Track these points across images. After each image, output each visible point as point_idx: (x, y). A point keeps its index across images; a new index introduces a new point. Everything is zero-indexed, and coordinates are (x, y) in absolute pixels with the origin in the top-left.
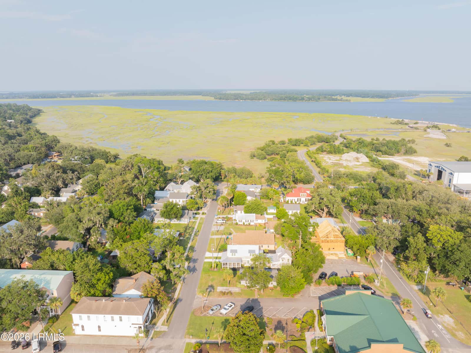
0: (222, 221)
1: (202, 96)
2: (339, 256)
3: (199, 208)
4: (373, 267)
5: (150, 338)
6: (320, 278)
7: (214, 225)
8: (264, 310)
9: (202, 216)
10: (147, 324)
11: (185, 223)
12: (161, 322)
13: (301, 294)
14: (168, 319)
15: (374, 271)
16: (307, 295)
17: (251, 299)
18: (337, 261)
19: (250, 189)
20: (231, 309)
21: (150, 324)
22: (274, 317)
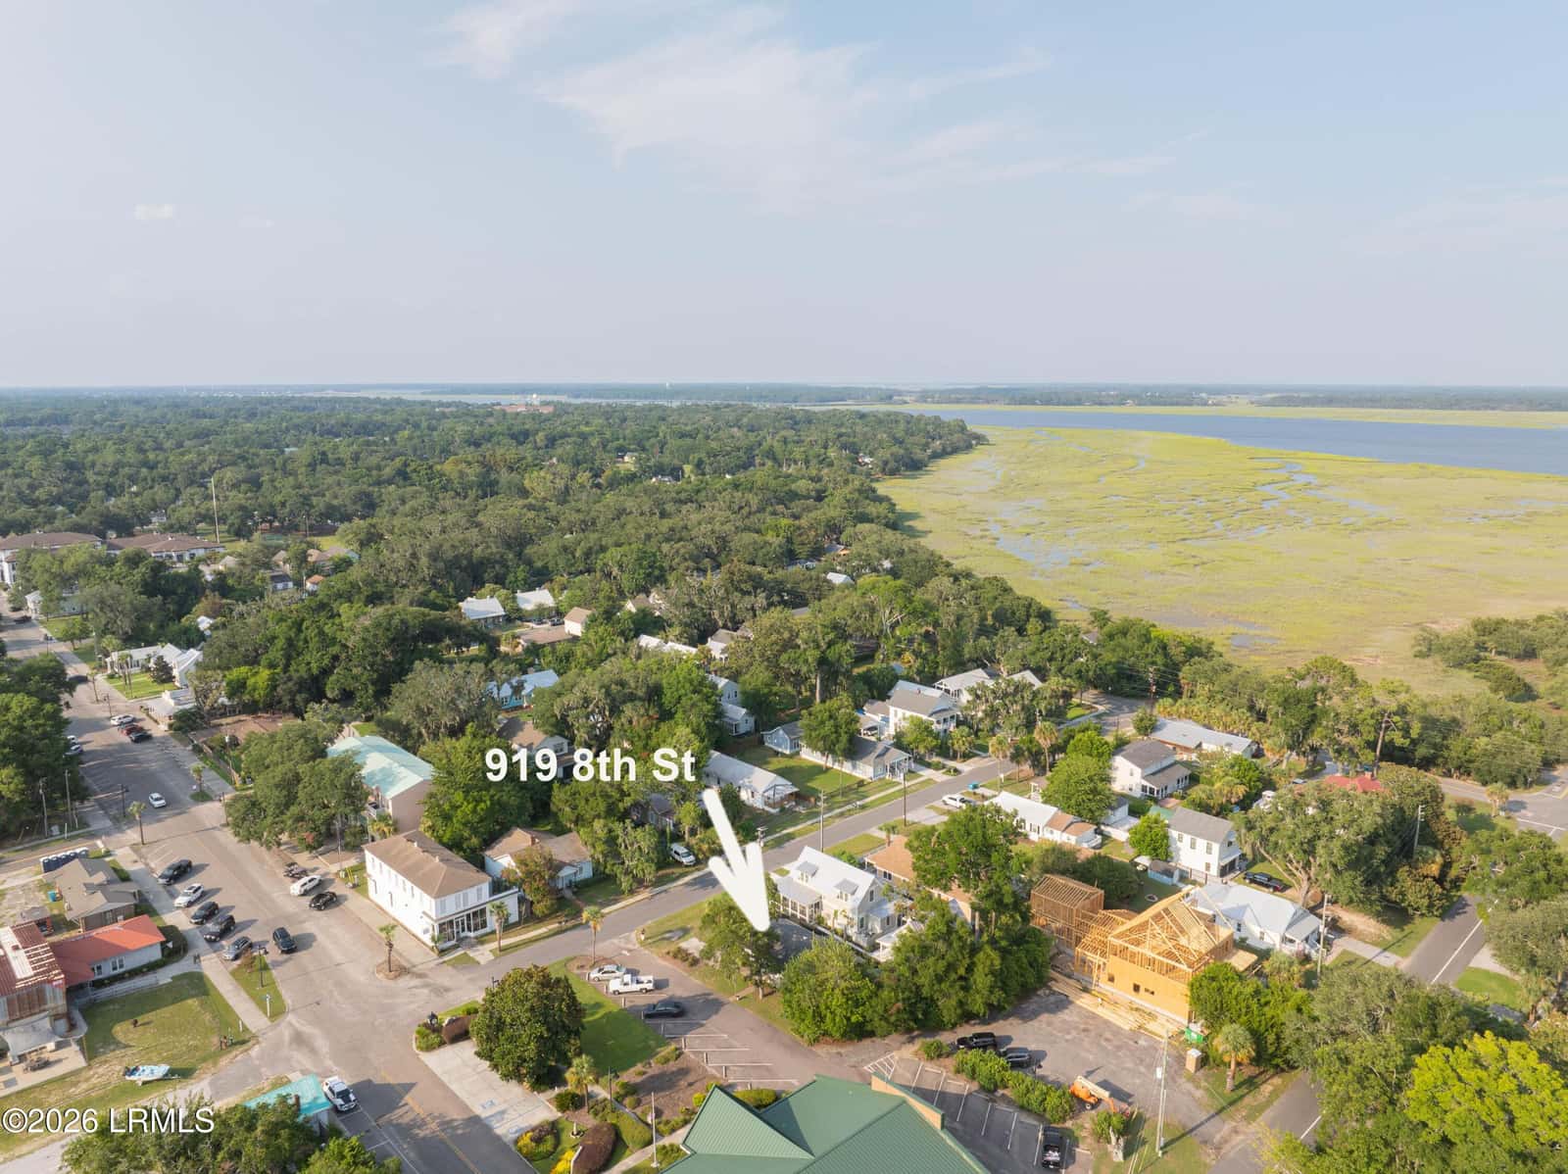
2: (1152, 1026)
3: (955, 752)
4: (1219, 1112)
5: (441, 961)
6: (962, 1041)
7: (931, 807)
8: (701, 1030)
9: (939, 776)
10: (472, 934)
11: (865, 777)
12: (494, 945)
13: (843, 1051)
14: (516, 946)
15: (1195, 1124)
16: (853, 1060)
17: (711, 997)
18: (1117, 1031)
19: (1205, 746)
20: (638, 987)
21: (476, 938)
22: (692, 1056)
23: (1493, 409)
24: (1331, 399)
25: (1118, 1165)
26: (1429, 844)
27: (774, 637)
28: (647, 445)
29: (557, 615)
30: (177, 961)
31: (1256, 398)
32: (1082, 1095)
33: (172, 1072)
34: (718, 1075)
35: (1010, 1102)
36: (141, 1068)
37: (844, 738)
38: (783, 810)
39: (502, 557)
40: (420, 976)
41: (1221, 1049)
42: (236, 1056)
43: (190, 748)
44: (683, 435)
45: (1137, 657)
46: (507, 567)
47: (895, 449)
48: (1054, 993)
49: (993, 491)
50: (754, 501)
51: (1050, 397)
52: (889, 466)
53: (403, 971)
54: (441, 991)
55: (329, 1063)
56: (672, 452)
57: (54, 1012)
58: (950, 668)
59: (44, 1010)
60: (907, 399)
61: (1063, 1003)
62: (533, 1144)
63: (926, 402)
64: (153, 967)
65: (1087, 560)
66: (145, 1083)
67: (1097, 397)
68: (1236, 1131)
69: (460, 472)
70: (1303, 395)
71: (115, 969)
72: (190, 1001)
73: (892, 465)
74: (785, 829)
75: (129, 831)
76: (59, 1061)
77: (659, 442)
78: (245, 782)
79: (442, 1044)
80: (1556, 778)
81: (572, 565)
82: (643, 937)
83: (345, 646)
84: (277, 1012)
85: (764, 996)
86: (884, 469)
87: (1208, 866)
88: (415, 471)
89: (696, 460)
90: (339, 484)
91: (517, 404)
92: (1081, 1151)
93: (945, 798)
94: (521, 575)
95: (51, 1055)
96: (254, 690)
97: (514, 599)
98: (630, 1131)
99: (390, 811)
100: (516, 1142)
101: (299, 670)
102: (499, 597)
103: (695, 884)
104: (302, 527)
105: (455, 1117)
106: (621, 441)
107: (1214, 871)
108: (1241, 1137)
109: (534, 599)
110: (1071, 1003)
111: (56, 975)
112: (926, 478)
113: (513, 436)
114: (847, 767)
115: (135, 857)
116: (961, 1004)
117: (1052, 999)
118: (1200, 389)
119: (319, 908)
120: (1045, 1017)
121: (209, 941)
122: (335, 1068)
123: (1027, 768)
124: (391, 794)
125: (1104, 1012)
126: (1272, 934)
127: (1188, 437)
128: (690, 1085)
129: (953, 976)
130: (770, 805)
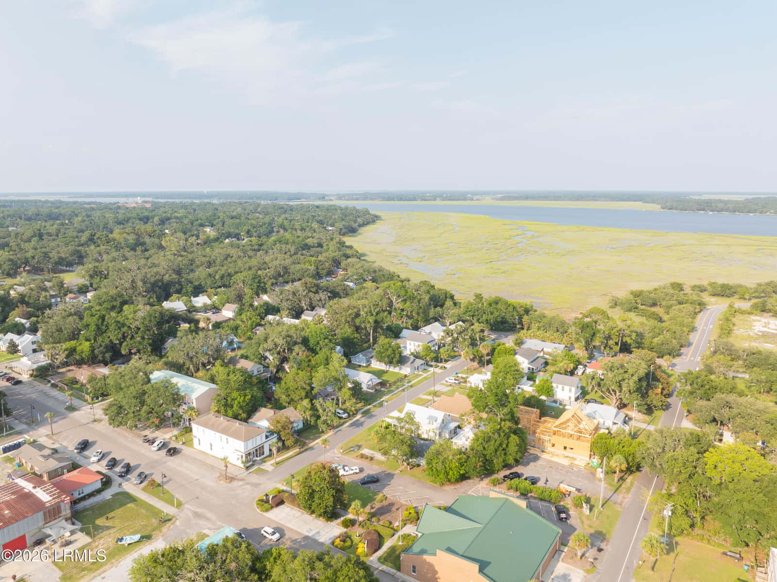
0: (454, 381)
1: (644, 203)
2: (576, 462)
3: (441, 359)
4: (616, 491)
5: (248, 472)
6: (505, 477)
7: (441, 384)
8: (389, 486)
9: (438, 370)
10: (258, 459)
11: (406, 373)
12: (273, 461)
13: (456, 487)
14: (282, 461)
15: (609, 496)
16: (462, 490)
17: (386, 472)
18: (563, 466)
19: (545, 349)
20: (352, 472)
21: (260, 460)
22: (392, 498)
23: (597, 200)
24: (527, 197)
25: (588, 516)
26: (655, 381)
27: (350, 311)
28: (215, 223)
29: (216, 309)
30: (109, 488)
31: (493, 197)
32: (564, 491)
33: (142, 537)
34: (407, 504)
35: (535, 498)
36: (124, 537)
37: (397, 356)
38: (376, 390)
39: (179, 280)
40: (242, 480)
41: (614, 466)
42: (169, 527)
43: (49, 385)
44: (232, 218)
45: (506, 313)
46: (182, 285)
47: (343, 223)
48: (531, 454)
49: (394, 242)
50: (293, 249)
51: (401, 197)
52: (343, 231)
53: (232, 479)
54: (257, 485)
55: (219, 523)
56: (229, 226)
57: (66, 517)
58: (424, 322)
59: (61, 517)
60: (332, 198)
61: (536, 458)
62: (342, 543)
63: (341, 199)
64: (99, 491)
65: (453, 273)
66: (129, 544)
67: (423, 197)
68: (624, 498)
69: (124, 238)
70: (515, 195)
71: (79, 494)
72: (129, 505)
73: (344, 231)
74: (381, 398)
75: (40, 429)
76: (76, 540)
77: (221, 221)
78: (93, 400)
79: (272, 507)
80: (682, 353)
81: (215, 283)
82: (342, 451)
83: (129, 327)
84: (179, 505)
85: (410, 469)
86: (340, 233)
87: (570, 398)
88: (98, 238)
89: (246, 230)
90: (58, 246)
91: (131, 202)
92: (571, 512)
93: (447, 379)
94: (190, 289)
95: (69, 538)
96: (82, 352)
97: (191, 301)
98: (384, 532)
99: (195, 405)
100: (333, 543)
101: (104, 340)
102: (182, 300)
103: (353, 426)
104: (46, 270)
105: (297, 538)
106: (200, 221)
107: (573, 399)
108: (627, 499)
109: (201, 301)
110: (539, 457)
111: (65, 498)
112: (359, 237)
113: (140, 219)
114: (397, 370)
115: (52, 442)
116: (504, 461)
117: (531, 456)
118: (467, 193)
119: (171, 455)
120: (532, 464)
121: (121, 476)
122: (224, 525)
123: (475, 364)
124: (194, 396)
125: (555, 459)
126: (608, 421)
127: (469, 215)
128: (397, 509)
129: (501, 448)
130: (369, 389)
